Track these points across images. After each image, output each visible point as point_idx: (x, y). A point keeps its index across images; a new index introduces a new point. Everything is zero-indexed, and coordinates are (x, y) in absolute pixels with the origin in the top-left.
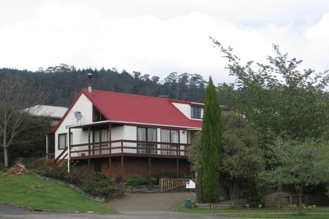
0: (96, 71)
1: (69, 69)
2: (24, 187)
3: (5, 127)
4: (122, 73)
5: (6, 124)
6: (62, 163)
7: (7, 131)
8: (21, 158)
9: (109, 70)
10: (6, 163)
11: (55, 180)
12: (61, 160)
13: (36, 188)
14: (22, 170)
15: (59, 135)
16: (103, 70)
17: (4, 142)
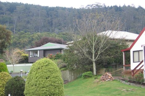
0: (120, 6)
1: (101, 6)
2: (117, 90)
3: (94, 47)
4: (138, 8)
5: (94, 45)
6: (139, 72)
7: (95, 49)
8: (104, 69)
9: (129, 6)
10: (95, 73)
11: (139, 85)
12: (138, 70)
13: (127, 91)
14: (110, 78)
15: (134, 52)
16: (124, 6)
17: (93, 57)
